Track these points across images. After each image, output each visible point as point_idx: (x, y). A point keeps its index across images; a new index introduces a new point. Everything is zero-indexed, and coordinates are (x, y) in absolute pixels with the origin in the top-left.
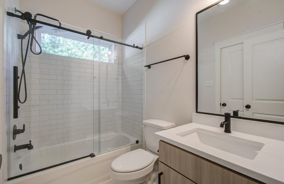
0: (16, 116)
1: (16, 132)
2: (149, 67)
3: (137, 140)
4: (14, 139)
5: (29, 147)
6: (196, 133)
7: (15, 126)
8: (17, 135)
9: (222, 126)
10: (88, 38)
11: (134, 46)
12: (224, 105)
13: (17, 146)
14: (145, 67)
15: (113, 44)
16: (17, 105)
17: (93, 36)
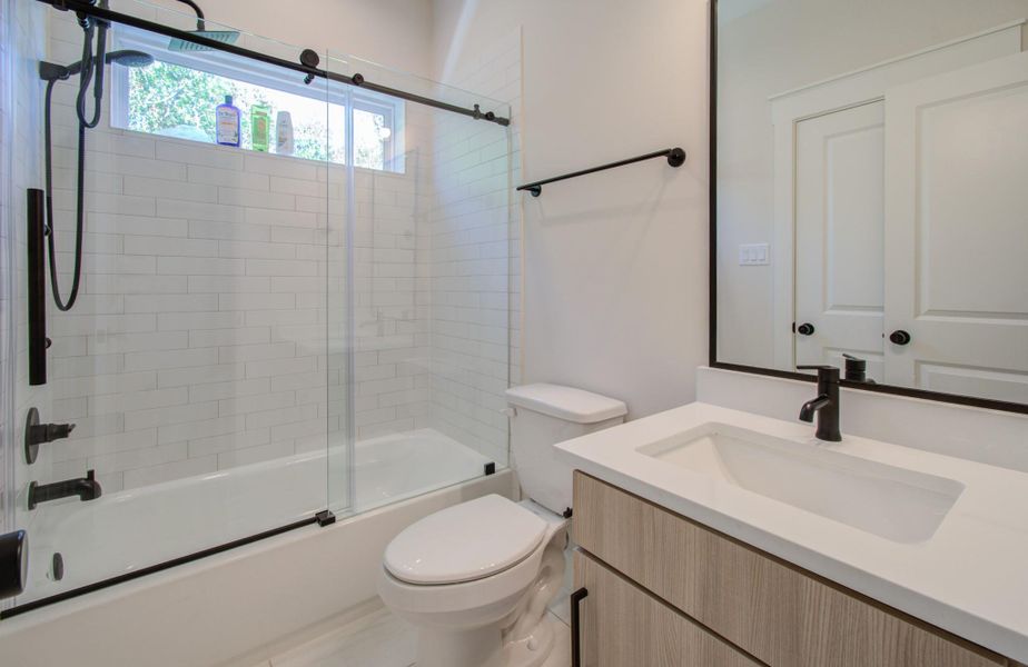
0: (38, 375)
1: (39, 434)
2: (533, 190)
3: (489, 461)
4: (29, 461)
5: (87, 489)
6: (707, 442)
7: (32, 413)
8: (41, 445)
9: (806, 416)
10: (308, 81)
11: (476, 114)
12: (807, 330)
13: (39, 485)
14: (519, 189)
15: (402, 102)
16: (44, 334)
17: (324, 75)
